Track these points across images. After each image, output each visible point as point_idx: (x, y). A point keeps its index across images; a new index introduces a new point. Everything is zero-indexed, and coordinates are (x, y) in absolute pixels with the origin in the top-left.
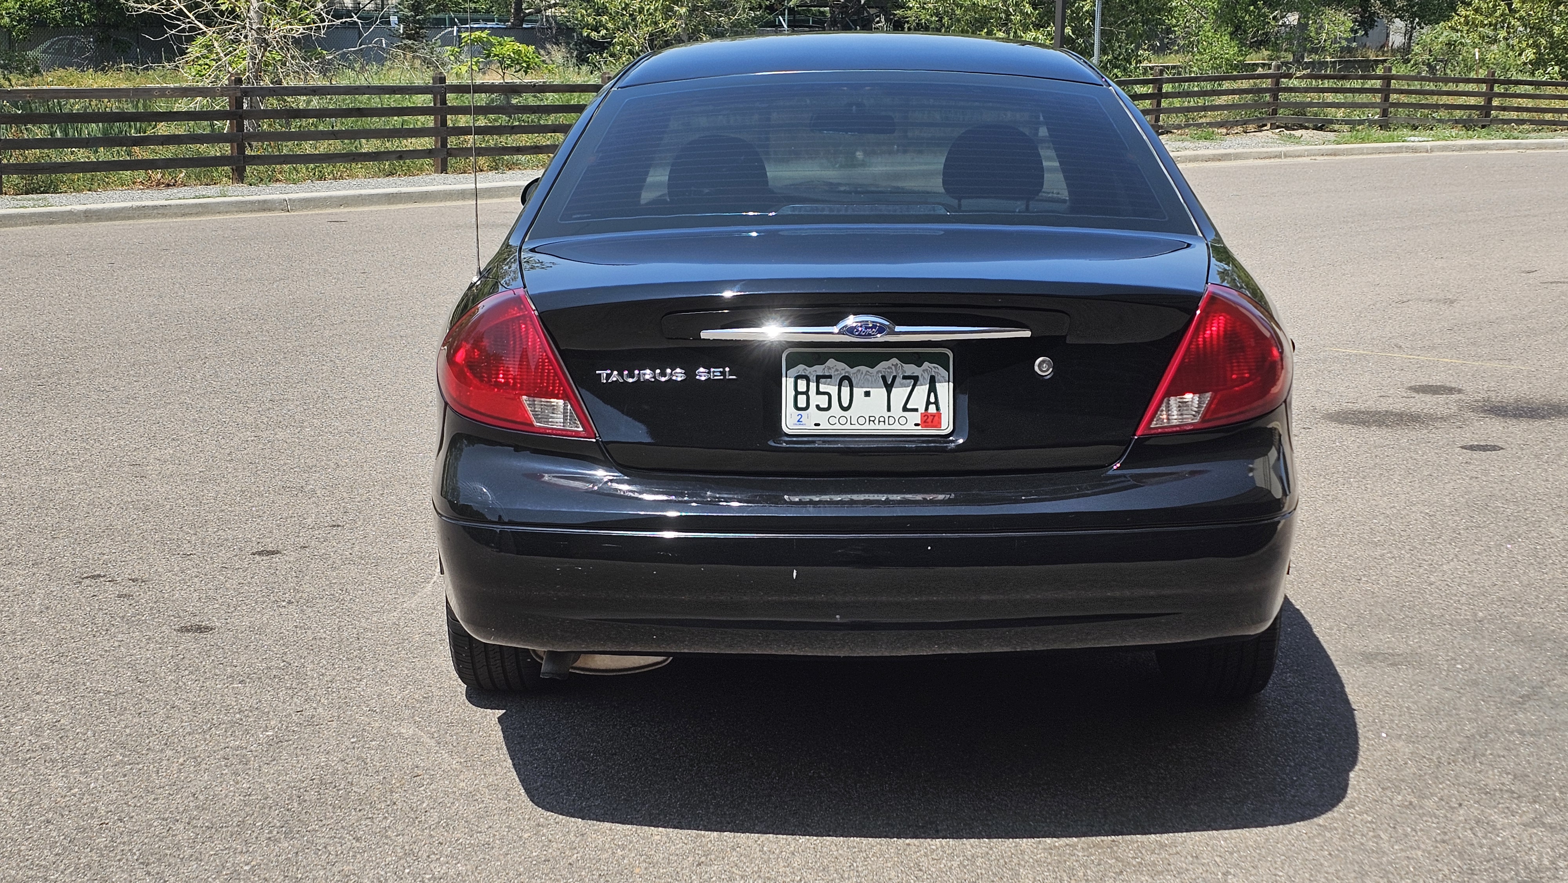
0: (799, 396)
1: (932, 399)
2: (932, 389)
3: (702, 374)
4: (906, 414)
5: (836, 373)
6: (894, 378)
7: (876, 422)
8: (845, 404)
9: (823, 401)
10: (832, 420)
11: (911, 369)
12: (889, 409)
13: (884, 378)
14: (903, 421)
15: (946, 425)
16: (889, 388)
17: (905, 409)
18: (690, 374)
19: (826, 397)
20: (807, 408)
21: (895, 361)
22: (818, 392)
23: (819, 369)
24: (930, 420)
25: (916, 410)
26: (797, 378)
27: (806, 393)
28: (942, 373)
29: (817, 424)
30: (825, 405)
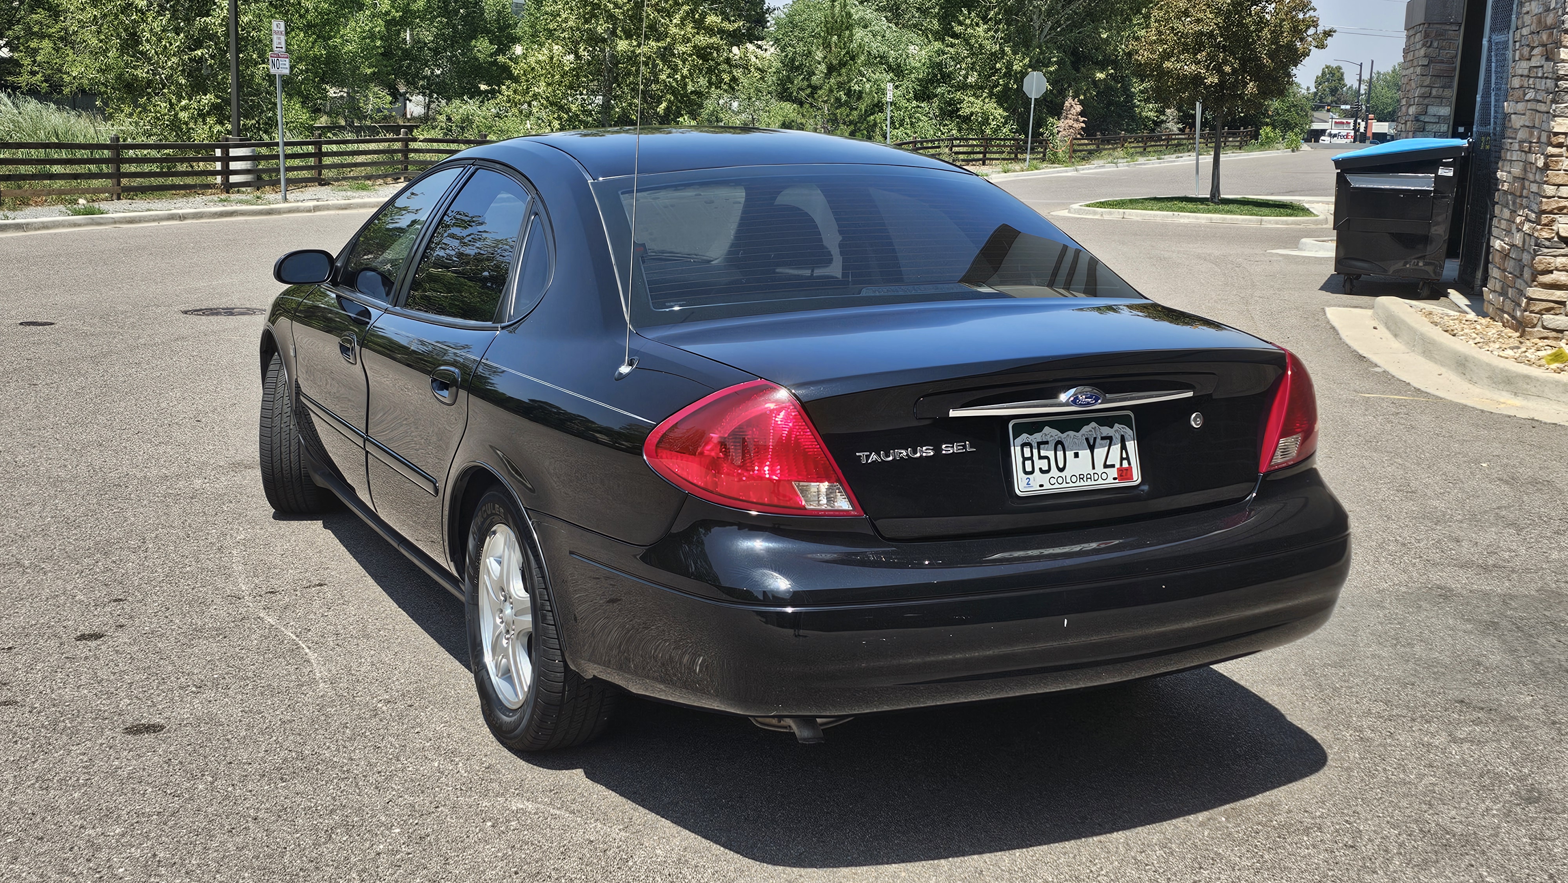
0: (1026, 462)
1: (1124, 456)
2: (1124, 447)
3: (947, 449)
4: (1106, 470)
5: (1051, 438)
6: (1095, 439)
7: (1085, 479)
8: (1061, 465)
9: (1044, 464)
10: (1053, 481)
11: (1106, 431)
12: (1094, 468)
13: (1087, 440)
14: (1104, 476)
15: (1137, 477)
16: (1092, 448)
17: (1106, 466)
18: (937, 449)
19: (1046, 461)
20: (1032, 472)
21: (1093, 424)
22: (1040, 458)
23: (1037, 437)
24: (1125, 474)
25: (1113, 466)
26: (1023, 446)
27: (1031, 458)
28: (1129, 432)
29: (1041, 486)
30: (1046, 468)
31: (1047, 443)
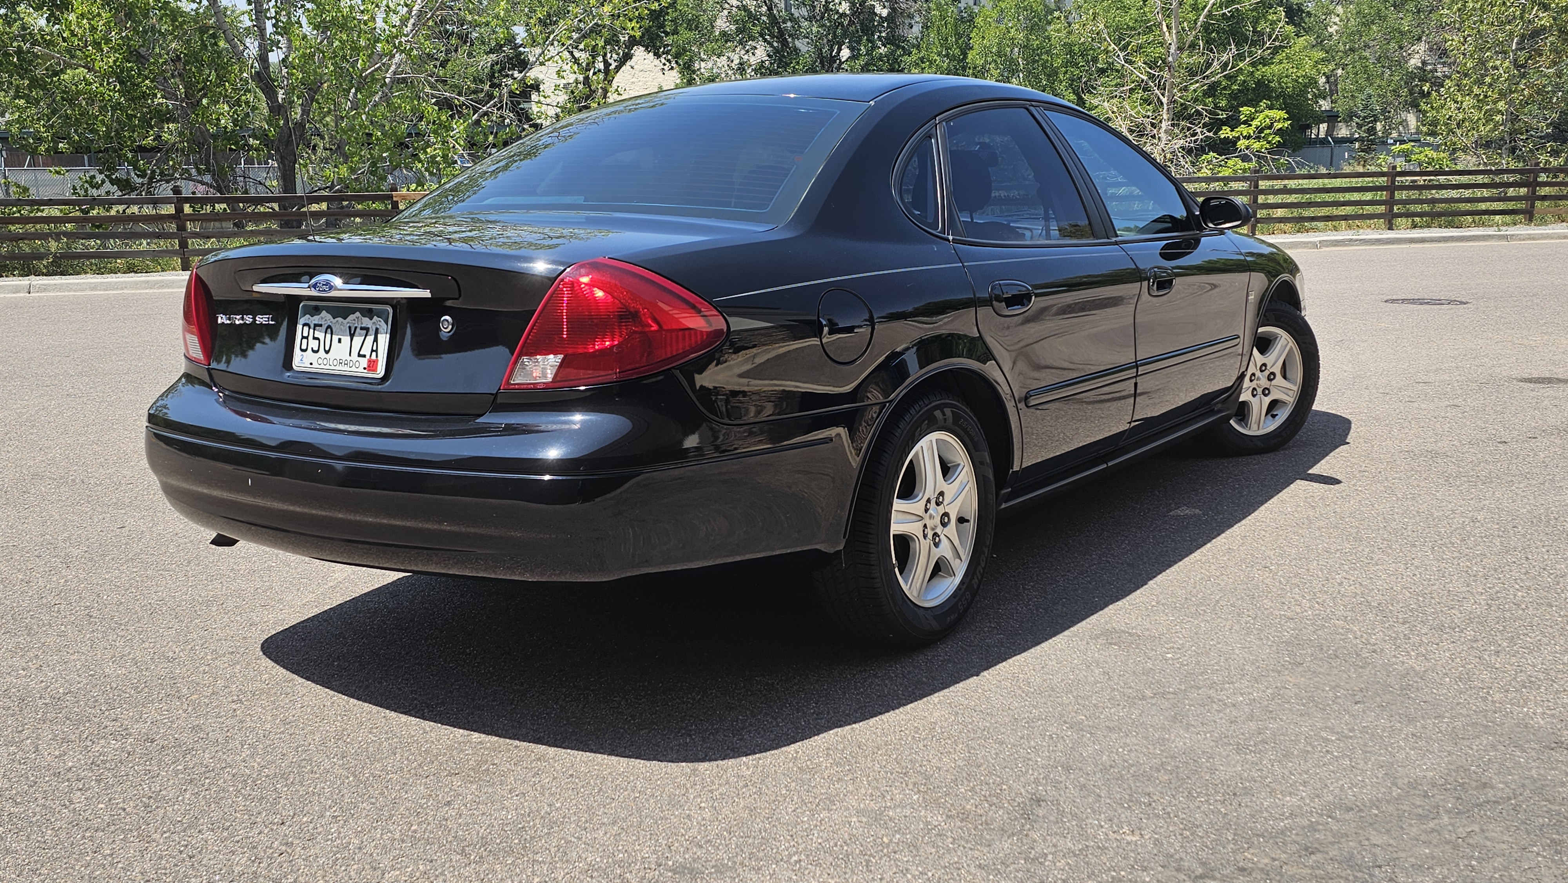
0: (304, 340)
1: (375, 348)
2: (376, 340)
3: (259, 320)
4: (359, 359)
5: (325, 322)
6: (356, 328)
7: (343, 364)
8: (327, 349)
9: (314, 344)
10: (319, 361)
11: (366, 322)
12: (350, 355)
13: (350, 327)
14: (357, 365)
15: (380, 370)
16: (352, 336)
17: (359, 355)
18: (253, 319)
19: (318, 342)
20: (305, 351)
21: (358, 314)
22: (314, 338)
23: (316, 319)
24: (372, 365)
25: (364, 356)
26: (304, 325)
27: (307, 338)
28: (383, 326)
29: (311, 364)
30: (316, 349)
31: (321, 325)
